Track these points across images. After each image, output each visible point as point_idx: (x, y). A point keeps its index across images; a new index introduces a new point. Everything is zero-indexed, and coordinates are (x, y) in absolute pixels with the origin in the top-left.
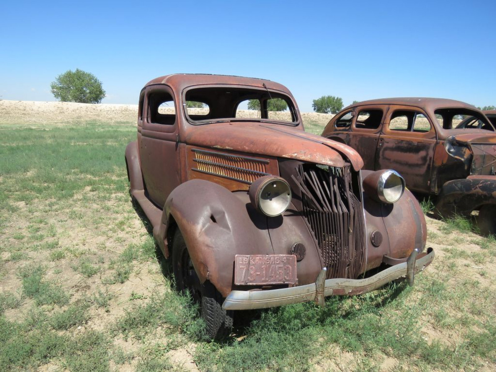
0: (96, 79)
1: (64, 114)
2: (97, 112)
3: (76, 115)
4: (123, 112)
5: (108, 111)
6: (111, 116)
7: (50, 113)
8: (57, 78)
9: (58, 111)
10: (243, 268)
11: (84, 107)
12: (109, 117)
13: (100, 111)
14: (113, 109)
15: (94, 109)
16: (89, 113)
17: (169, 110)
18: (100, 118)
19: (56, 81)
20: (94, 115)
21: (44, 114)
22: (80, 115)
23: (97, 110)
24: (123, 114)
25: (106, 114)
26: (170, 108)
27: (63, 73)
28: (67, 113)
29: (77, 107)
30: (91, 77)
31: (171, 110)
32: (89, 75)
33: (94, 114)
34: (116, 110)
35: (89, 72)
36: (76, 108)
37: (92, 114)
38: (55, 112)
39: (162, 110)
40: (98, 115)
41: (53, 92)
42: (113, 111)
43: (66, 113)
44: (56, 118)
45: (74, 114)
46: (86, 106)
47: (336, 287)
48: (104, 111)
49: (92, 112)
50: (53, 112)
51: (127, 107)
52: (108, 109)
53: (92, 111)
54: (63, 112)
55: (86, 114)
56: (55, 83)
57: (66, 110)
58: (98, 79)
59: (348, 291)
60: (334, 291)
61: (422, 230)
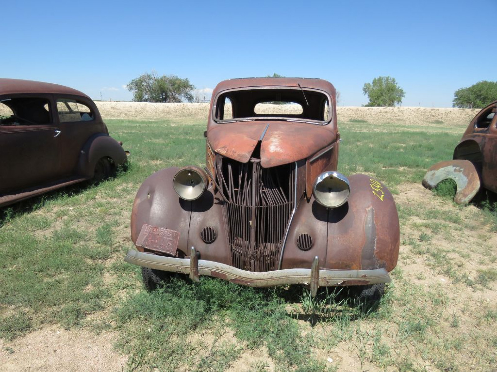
5: (291, 111)
10: (146, 235)
13: (285, 111)
14: (296, 109)
15: (280, 109)
17: (349, 110)
23: (282, 110)
26: (350, 107)
31: (351, 109)
36: (265, 109)
39: (342, 109)
42: (296, 111)
46: (274, 107)
47: (215, 270)
59: (230, 277)
60: (212, 272)
61: (375, 246)
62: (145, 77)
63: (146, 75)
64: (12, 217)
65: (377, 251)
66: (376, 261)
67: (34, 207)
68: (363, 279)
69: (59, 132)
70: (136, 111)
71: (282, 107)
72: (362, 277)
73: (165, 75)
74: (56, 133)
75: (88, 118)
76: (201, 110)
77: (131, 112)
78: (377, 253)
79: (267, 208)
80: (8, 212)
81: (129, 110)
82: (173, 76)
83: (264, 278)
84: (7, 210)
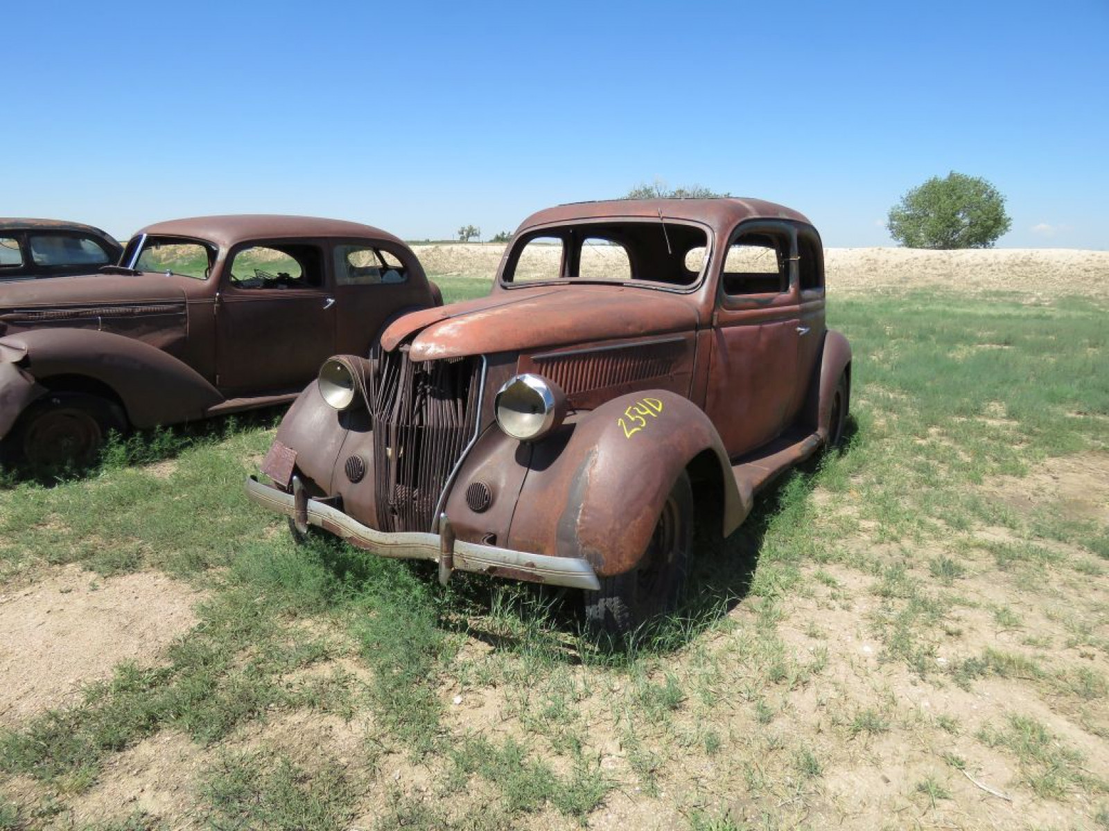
0: (992, 192)
1: (875, 273)
2: (949, 267)
3: (900, 276)
4: (1016, 269)
5: (977, 265)
6: (979, 278)
7: (850, 272)
8: (904, 197)
9: (866, 267)
11: (922, 257)
12: (974, 279)
15: (944, 262)
16: (929, 270)
18: (951, 282)
19: (901, 205)
20: (939, 275)
21: (838, 273)
22: (907, 275)
23: (950, 264)
24: (1014, 272)
25: (968, 272)
27: (920, 185)
28: (883, 271)
29: (906, 258)
30: (978, 187)
32: (977, 183)
33: (941, 272)
34: (999, 263)
35: (978, 176)
37: (935, 272)
38: (860, 270)
40: (948, 276)
41: (891, 227)
42: (990, 265)
43: (881, 271)
44: (858, 282)
45: (895, 273)
47: (327, 519)
48: (967, 266)
49: (936, 269)
50: (855, 269)
51: (1032, 254)
52: (976, 262)
53: (938, 267)
54: (875, 270)
55: (923, 273)
56: (899, 208)
57: (883, 264)
58: (998, 189)
59: (346, 534)
60: (323, 522)
61: (579, 517)
62: (640, 193)
63: (642, 189)
64: (237, 431)
65: (581, 528)
66: (580, 546)
67: (276, 420)
68: (529, 570)
69: (331, 301)
70: (607, 266)
71: (950, 257)
72: (527, 565)
73: (682, 189)
74: (327, 303)
75: (394, 277)
76: (743, 263)
77: (595, 268)
78: (581, 532)
79: (420, 431)
80: (232, 422)
81: (592, 264)
82: (698, 190)
83: (386, 543)
84: (228, 419)
